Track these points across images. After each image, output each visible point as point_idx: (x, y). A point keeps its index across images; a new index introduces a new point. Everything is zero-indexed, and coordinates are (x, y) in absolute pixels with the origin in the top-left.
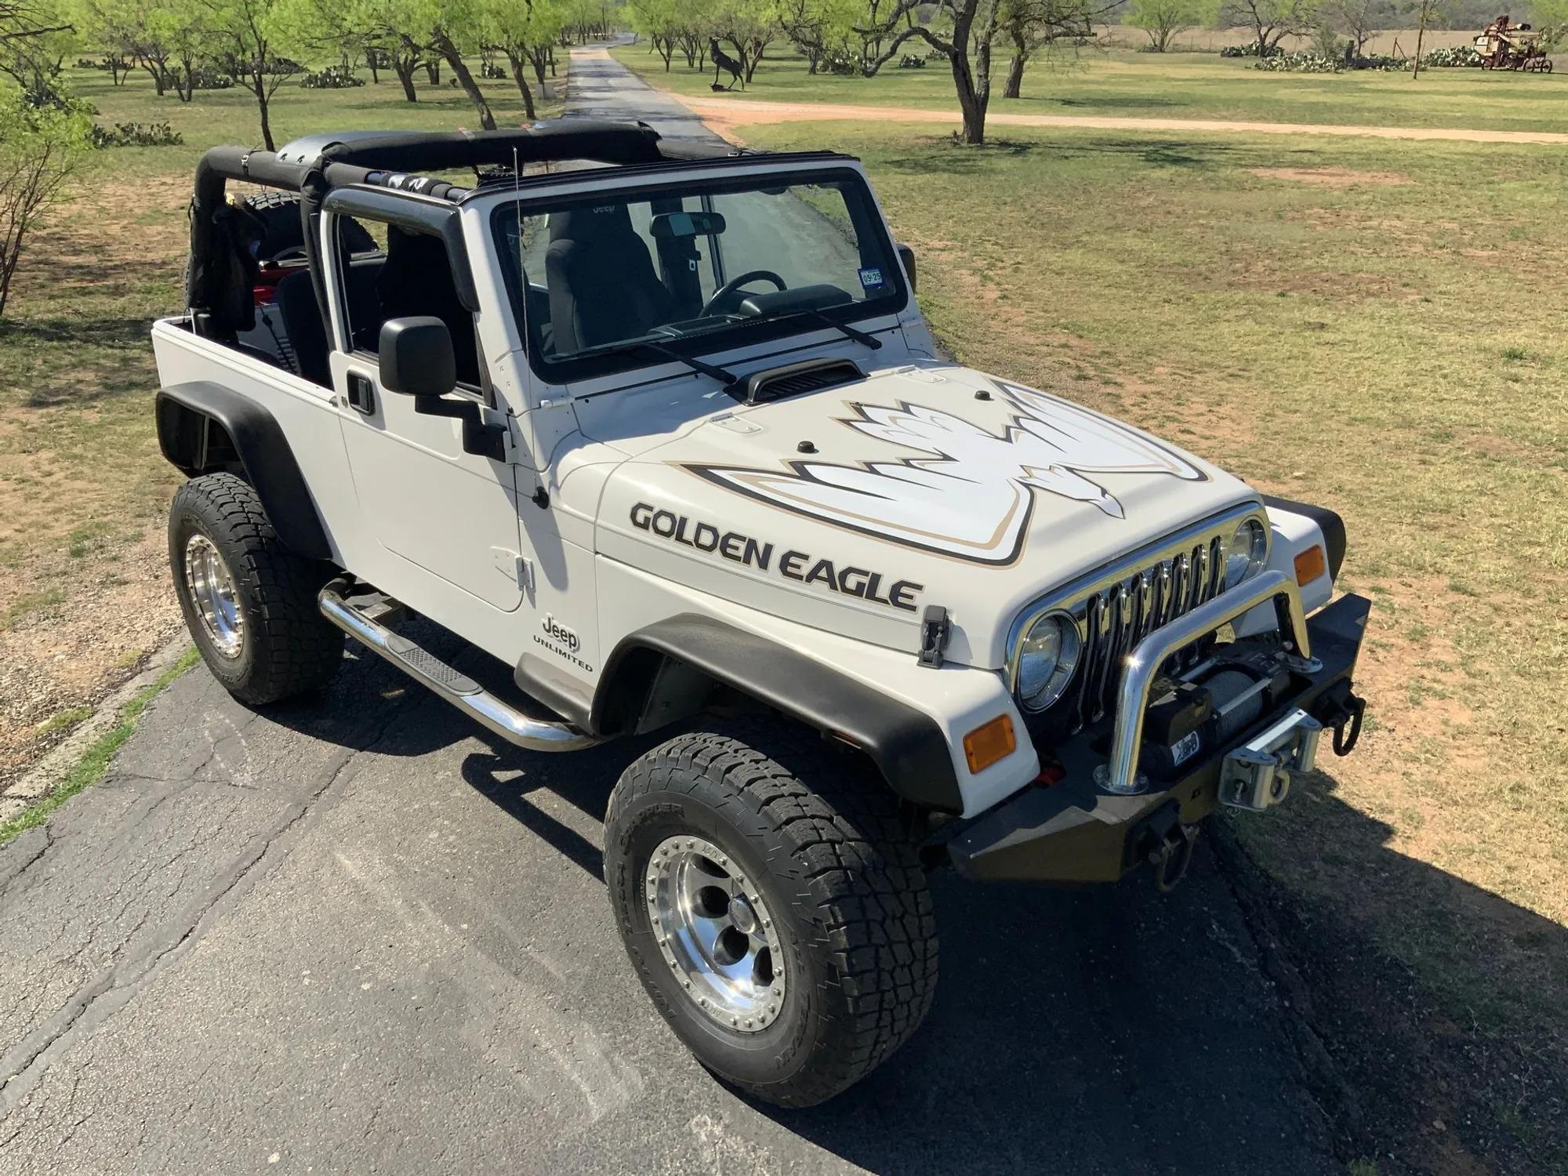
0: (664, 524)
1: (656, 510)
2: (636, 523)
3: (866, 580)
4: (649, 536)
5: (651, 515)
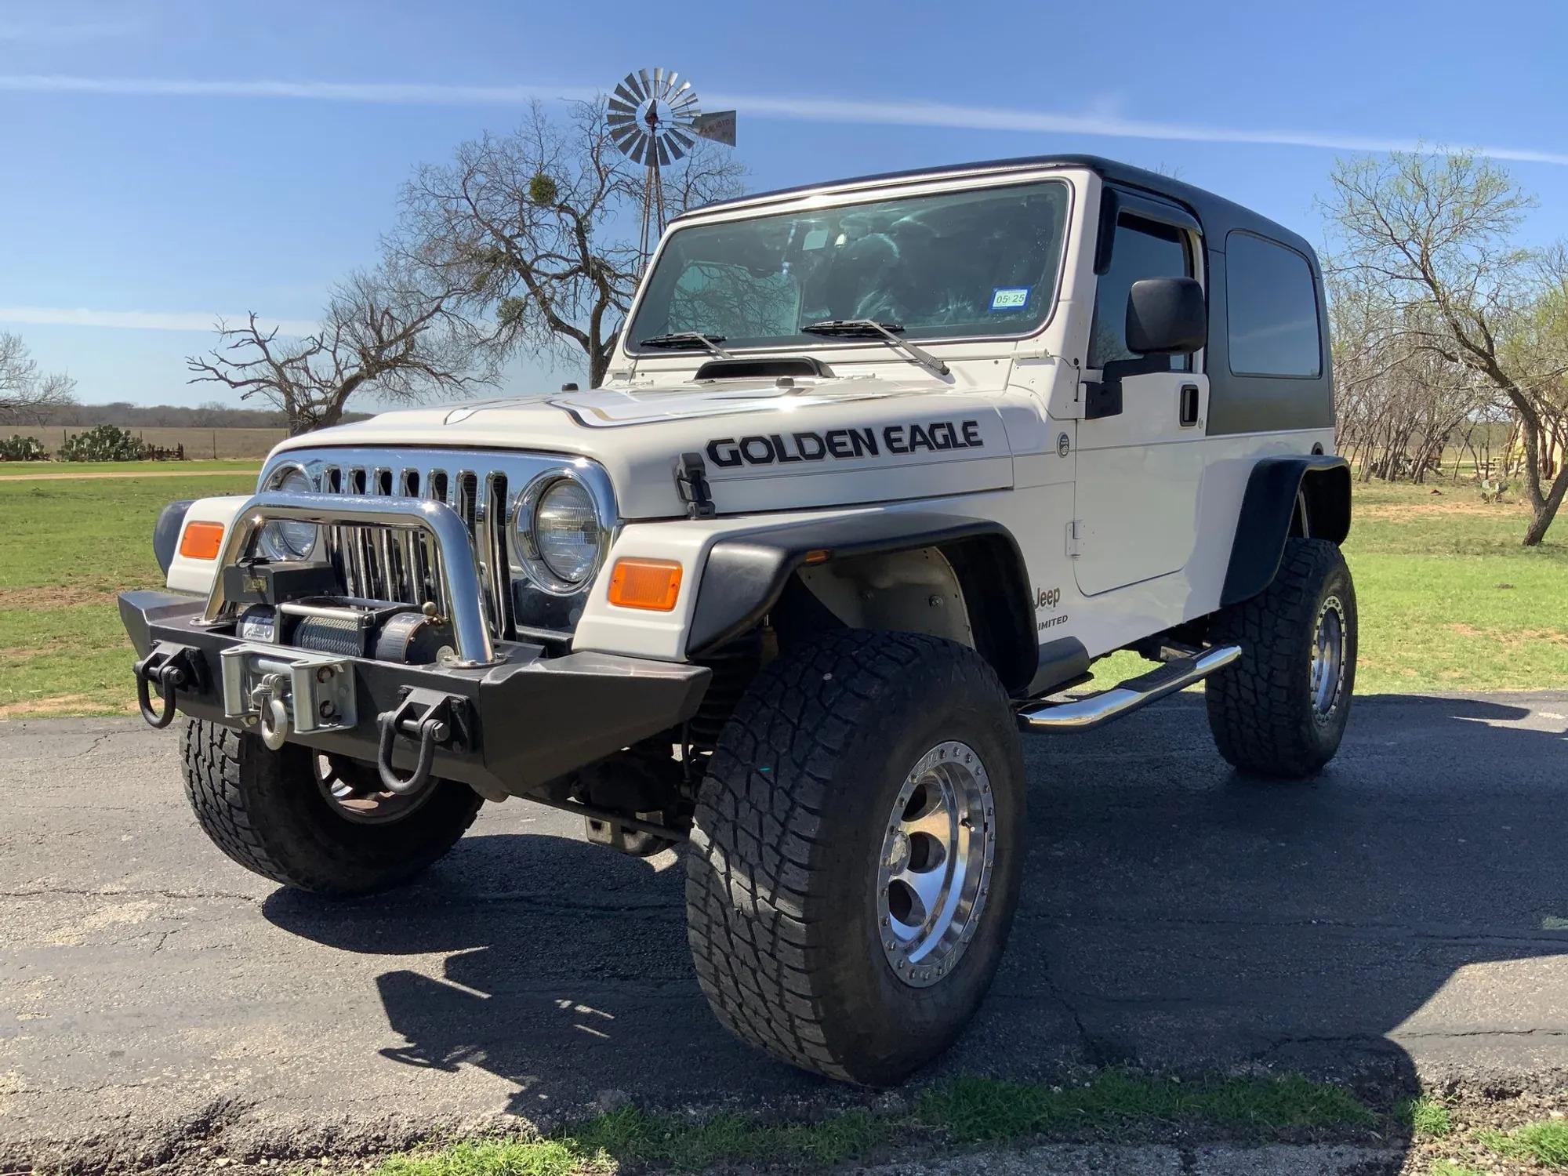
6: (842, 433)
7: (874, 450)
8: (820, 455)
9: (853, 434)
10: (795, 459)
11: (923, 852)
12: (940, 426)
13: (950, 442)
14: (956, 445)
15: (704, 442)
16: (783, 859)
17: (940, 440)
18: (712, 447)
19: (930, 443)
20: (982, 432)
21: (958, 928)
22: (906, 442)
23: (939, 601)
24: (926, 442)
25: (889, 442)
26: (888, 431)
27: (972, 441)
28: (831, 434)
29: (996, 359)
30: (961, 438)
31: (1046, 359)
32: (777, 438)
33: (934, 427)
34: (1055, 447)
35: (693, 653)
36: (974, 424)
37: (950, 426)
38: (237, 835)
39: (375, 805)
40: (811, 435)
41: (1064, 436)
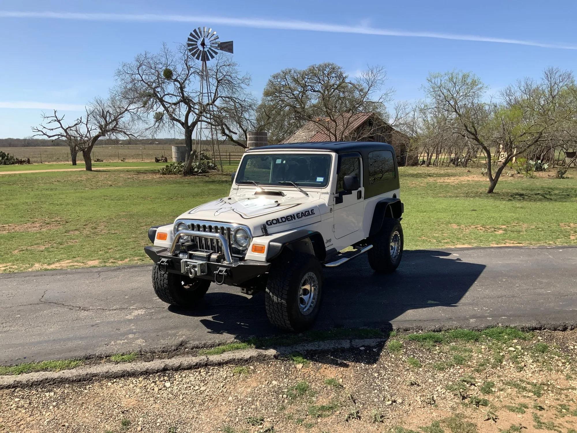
6: (289, 216)
7: (295, 219)
8: (285, 221)
9: (291, 216)
10: (281, 222)
11: (306, 292)
12: (307, 212)
13: (309, 214)
14: (310, 215)
15: (265, 221)
16: (283, 293)
17: (307, 214)
18: (267, 222)
19: (305, 215)
20: (315, 211)
21: (312, 305)
22: (300, 216)
23: (307, 244)
24: (304, 215)
25: (297, 216)
26: (297, 214)
27: (313, 213)
28: (287, 217)
29: (318, 192)
30: (311, 213)
31: (327, 193)
32: (278, 219)
33: (305, 212)
34: (329, 211)
35: (268, 260)
36: (313, 210)
37: (309, 211)
38: (166, 295)
39: (189, 287)
40: (284, 217)
41: (331, 209)
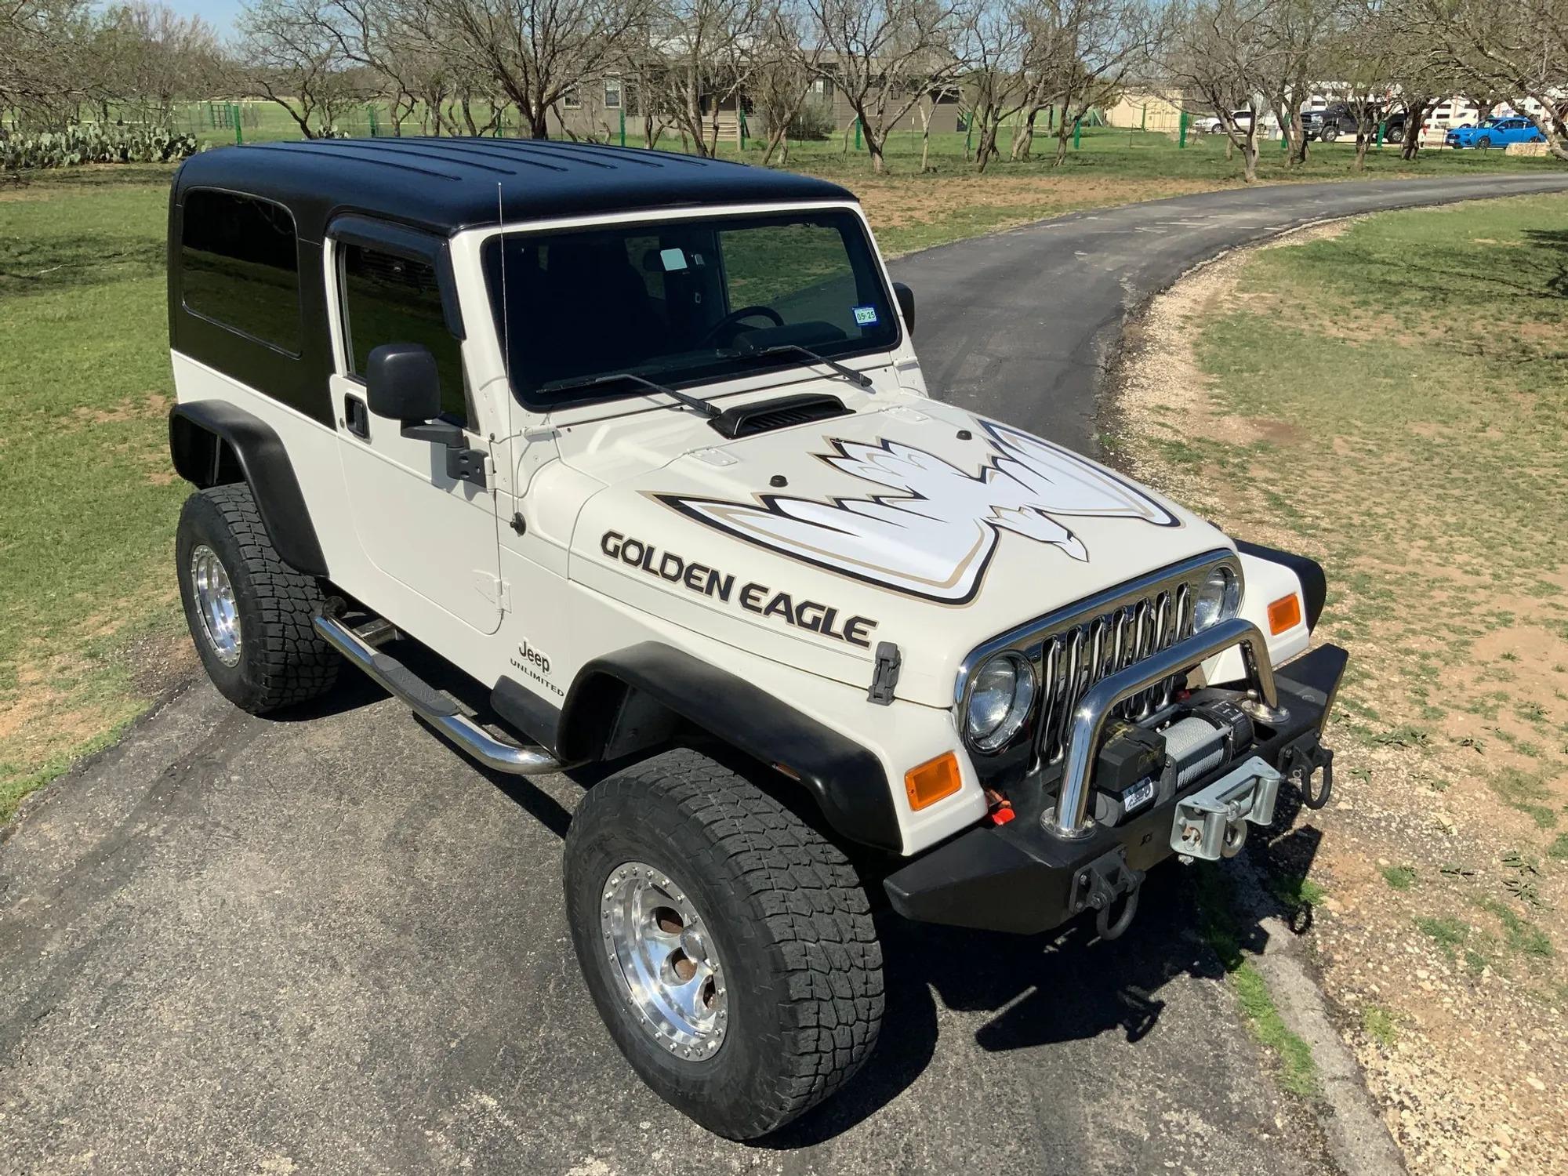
0: (633, 553)
1: (625, 539)
2: (606, 551)
3: (822, 615)
4: (618, 564)
5: (620, 543)
